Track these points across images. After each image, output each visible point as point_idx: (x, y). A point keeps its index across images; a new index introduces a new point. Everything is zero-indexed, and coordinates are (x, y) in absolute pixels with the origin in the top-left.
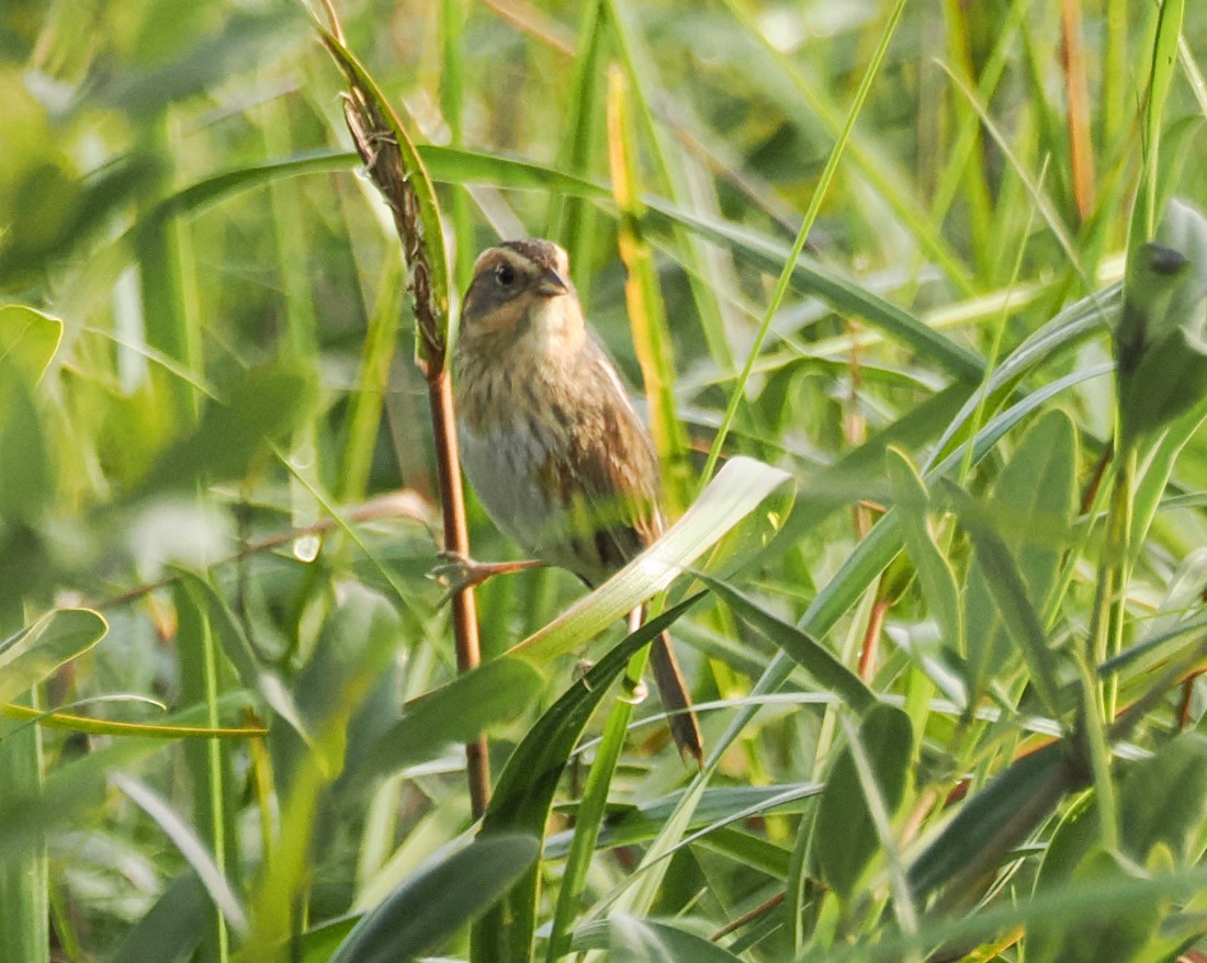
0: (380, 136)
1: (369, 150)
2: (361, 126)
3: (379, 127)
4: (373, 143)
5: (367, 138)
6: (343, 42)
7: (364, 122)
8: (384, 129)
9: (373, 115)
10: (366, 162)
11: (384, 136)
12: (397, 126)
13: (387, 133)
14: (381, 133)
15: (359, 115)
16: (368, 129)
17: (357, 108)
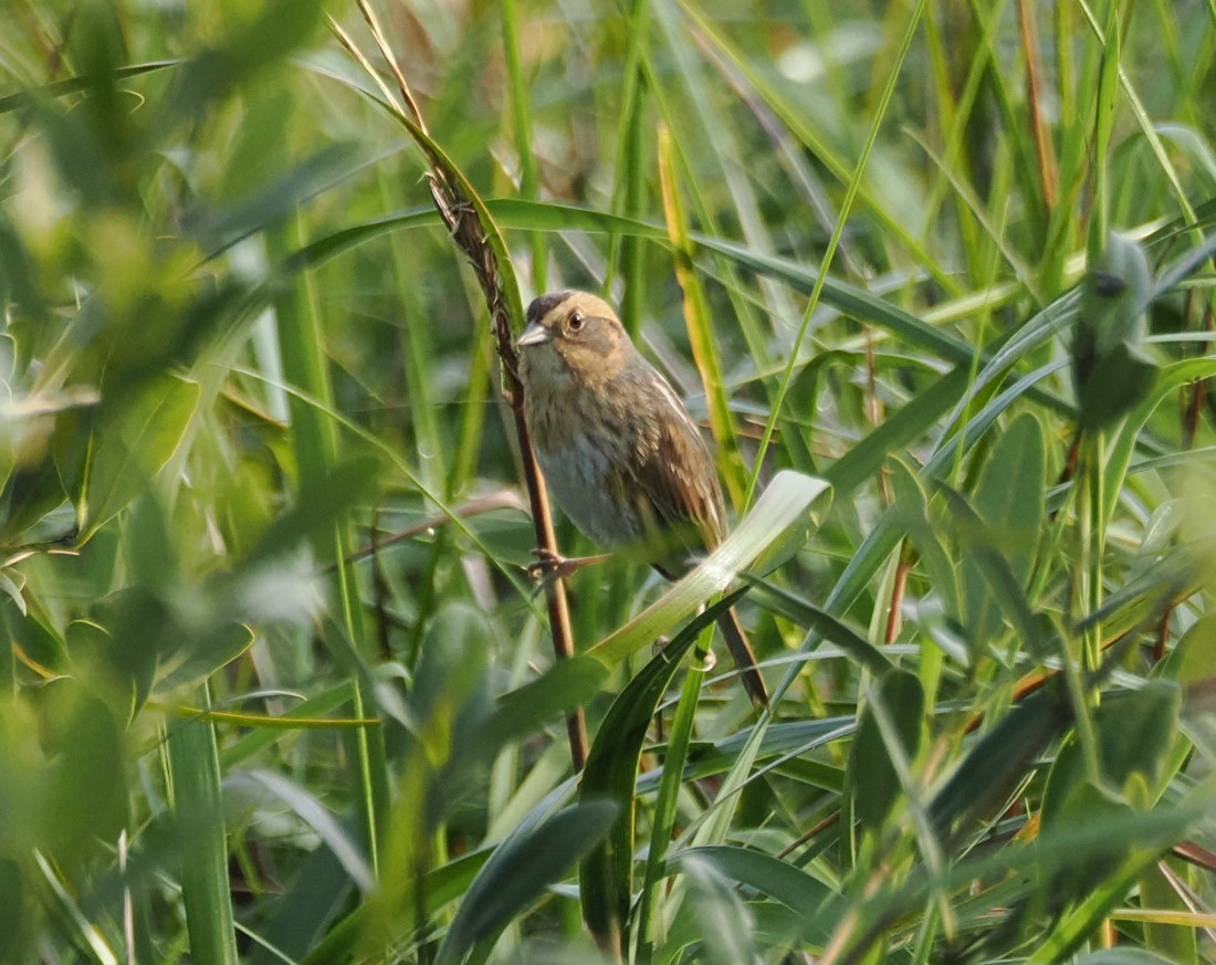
0: (460, 206)
1: (452, 219)
2: (444, 198)
3: (459, 199)
4: (455, 213)
5: (450, 208)
6: (425, 132)
7: (446, 196)
8: (464, 201)
9: (453, 189)
10: (450, 229)
11: (465, 207)
12: (474, 197)
13: (466, 204)
14: (461, 205)
15: (442, 190)
16: (451, 201)
17: (440, 185)
